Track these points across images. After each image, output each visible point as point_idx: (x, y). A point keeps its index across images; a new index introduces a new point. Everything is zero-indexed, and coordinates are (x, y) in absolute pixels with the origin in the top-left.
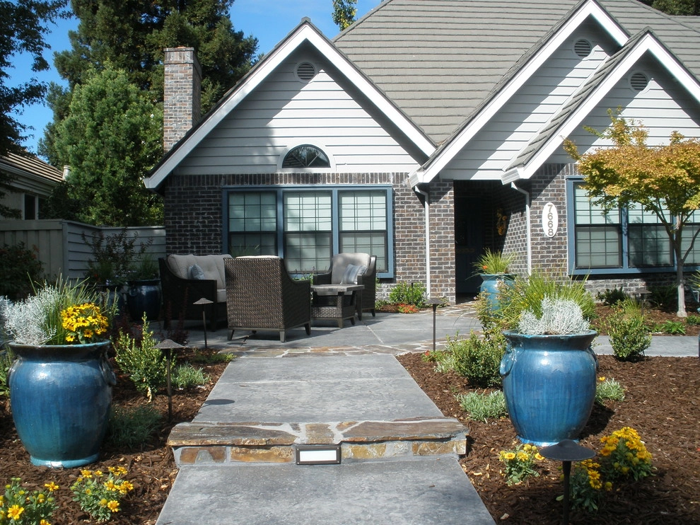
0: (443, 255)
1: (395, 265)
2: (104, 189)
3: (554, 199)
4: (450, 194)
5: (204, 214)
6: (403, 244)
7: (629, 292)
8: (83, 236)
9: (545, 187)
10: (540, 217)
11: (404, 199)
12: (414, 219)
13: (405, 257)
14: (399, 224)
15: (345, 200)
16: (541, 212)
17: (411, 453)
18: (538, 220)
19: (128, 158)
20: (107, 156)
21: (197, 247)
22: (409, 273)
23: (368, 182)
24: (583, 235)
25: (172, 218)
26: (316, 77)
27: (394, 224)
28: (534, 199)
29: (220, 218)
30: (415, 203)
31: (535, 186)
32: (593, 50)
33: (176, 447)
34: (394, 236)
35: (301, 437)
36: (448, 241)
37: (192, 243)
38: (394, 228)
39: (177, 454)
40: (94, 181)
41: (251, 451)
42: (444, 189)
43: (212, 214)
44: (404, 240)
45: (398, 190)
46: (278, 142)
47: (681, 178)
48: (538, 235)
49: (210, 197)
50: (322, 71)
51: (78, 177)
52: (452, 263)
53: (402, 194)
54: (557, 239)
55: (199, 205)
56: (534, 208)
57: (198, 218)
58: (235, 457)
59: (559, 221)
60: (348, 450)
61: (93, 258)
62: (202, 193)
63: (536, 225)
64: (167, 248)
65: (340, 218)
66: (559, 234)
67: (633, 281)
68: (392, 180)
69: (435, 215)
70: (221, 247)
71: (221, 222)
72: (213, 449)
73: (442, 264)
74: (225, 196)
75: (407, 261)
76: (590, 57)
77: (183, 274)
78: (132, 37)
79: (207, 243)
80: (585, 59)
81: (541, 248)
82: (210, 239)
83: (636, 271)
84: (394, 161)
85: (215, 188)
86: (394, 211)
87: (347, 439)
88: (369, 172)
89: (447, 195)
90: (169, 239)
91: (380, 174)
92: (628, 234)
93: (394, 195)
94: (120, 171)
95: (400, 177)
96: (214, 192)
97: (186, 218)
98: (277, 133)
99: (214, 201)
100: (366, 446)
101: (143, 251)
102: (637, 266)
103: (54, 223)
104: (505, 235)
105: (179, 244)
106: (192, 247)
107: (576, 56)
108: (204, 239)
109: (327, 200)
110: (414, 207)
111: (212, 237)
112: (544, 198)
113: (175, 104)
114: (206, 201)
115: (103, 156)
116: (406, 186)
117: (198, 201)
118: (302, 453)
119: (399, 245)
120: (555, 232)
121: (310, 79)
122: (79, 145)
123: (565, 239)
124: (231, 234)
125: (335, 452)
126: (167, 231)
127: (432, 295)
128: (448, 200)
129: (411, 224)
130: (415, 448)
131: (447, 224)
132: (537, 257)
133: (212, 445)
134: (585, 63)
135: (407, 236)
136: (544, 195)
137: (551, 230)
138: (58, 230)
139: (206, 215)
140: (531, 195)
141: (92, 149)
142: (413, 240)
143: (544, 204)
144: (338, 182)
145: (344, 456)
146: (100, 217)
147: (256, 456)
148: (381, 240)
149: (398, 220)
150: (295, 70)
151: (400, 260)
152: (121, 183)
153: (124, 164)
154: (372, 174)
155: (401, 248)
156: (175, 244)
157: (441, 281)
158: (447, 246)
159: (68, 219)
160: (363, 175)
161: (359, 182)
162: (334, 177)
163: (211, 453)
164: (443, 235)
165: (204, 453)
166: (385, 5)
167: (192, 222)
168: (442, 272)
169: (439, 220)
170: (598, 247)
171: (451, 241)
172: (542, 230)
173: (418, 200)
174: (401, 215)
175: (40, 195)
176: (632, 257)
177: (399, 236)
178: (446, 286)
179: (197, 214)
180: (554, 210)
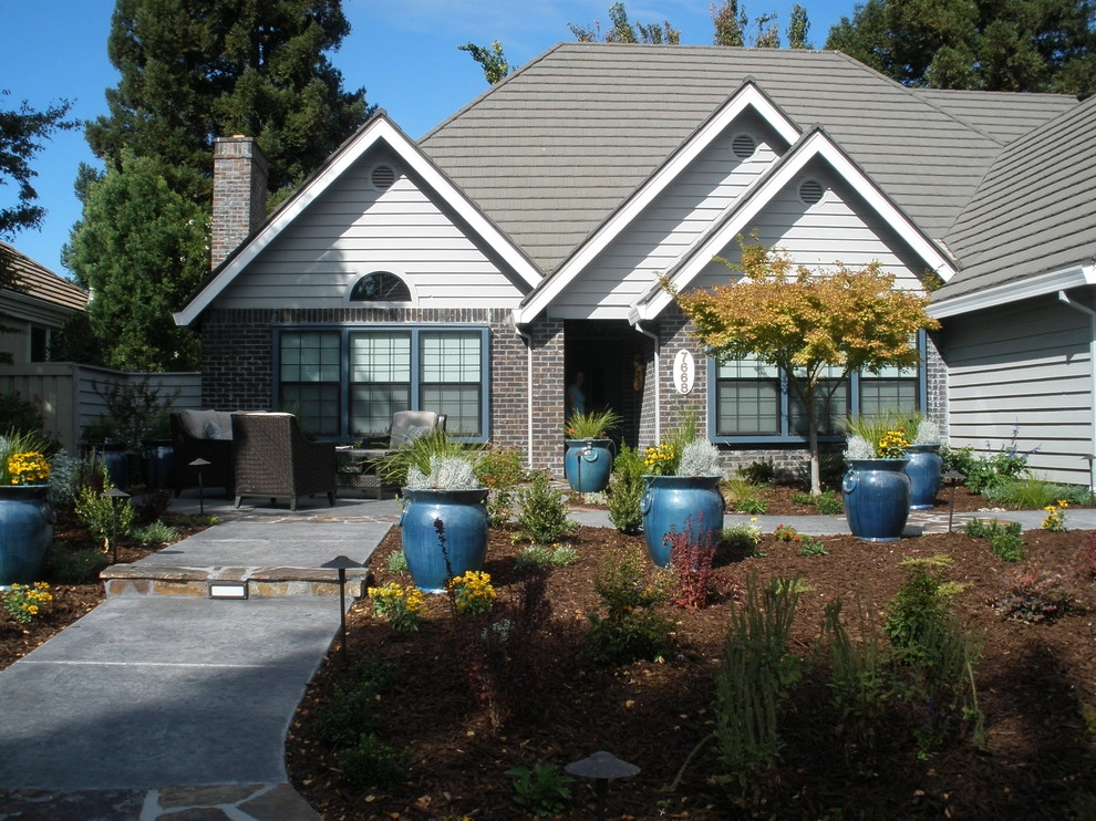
0: (548, 415)
1: (491, 428)
2: (136, 322)
3: (690, 345)
4: (560, 337)
5: (250, 358)
6: (502, 401)
7: (790, 467)
8: (94, 383)
9: (678, 329)
10: (671, 368)
11: (505, 342)
12: (517, 369)
13: (504, 417)
14: (497, 374)
15: (429, 343)
16: (672, 362)
17: (311, 594)
18: (668, 372)
19: (165, 280)
20: (137, 277)
21: (241, 401)
22: (510, 438)
23: (458, 320)
24: (726, 392)
25: (209, 364)
26: (396, 185)
27: (491, 374)
28: (664, 345)
29: (270, 363)
30: (520, 348)
31: (665, 329)
32: (757, 149)
33: (106, 580)
34: (491, 390)
35: (213, 574)
36: (555, 398)
37: (234, 395)
38: (491, 380)
39: (107, 585)
40: (123, 312)
41: (171, 585)
42: (551, 331)
43: (260, 358)
44: (503, 396)
45: (497, 331)
46: (349, 268)
47: (784, 326)
48: (667, 391)
49: (258, 336)
50: (403, 176)
51: (101, 306)
52: (559, 426)
53: (502, 336)
54: (694, 397)
55: (244, 347)
56: (663, 357)
57: (242, 364)
58: (157, 589)
59: (697, 373)
60: (254, 587)
61: (106, 412)
62: (248, 332)
63: (667, 379)
64: (203, 400)
65: (421, 366)
66: (696, 391)
67: (797, 453)
68: (489, 318)
69: (539, 364)
70: (271, 401)
71: (271, 369)
72: (137, 582)
73: (547, 426)
74: (275, 338)
75: (508, 422)
76: (752, 158)
77: (198, 433)
78: (194, 103)
79: (252, 395)
80: (746, 160)
81: (672, 408)
82: (256, 390)
83: (799, 439)
84: (492, 294)
85: (264, 326)
86: (491, 358)
87: (253, 577)
88: (461, 307)
89: (556, 339)
90: (205, 390)
91: (475, 310)
92: (789, 392)
93: (491, 336)
94: (155, 297)
95: (500, 314)
96: (264, 331)
97: (227, 364)
98: (348, 256)
99: (263, 342)
100: (270, 584)
101: (168, 404)
102: (801, 433)
103: (62, 368)
104: (642, 390)
105: (219, 396)
106: (234, 401)
107: (735, 157)
108: (249, 390)
109: (405, 342)
110: (518, 353)
111: (260, 387)
112: (676, 344)
113: (227, 212)
114: (253, 342)
115: (131, 278)
116: (507, 326)
117: (243, 342)
118: (214, 588)
119: (497, 401)
120: (690, 388)
121: (389, 187)
122: (101, 264)
123: (704, 397)
124: (282, 385)
125: (242, 588)
126: (203, 380)
127: (534, 465)
128: (557, 343)
129: (513, 374)
130: (315, 588)
131: (555, 375)
132: (666, 420)
133: (136, 578)
134: (746, 165)
135: (508, 390)
136: (677, 340)
137: (684, 385)
138: (68, 376)
139: (252, 360)
140: (660, 340)
141: (116, 269)
142: (515, 395)
143: (677, 351)
144: (420, 320)
145: (251, 593)
146: (131, 359)
147: (175, 590)
148: (473, 395)
149: (497, 369)
150: (369, 175)
151: (498, 421)
152: (158, 314)
153: (160, 288)
154: (464, 310)
155: (499, 406)
156: (213, 396)
157: (545, 449)
158: (554, 404)
159: (81, 362)
160: (453, 311)
161: (447, 320)
162: (415, 314)
163: (136, 586)
164: (548, 389)
165: (130, 584)
166: (517, 75)
167: (235, 369)
168: (547, 437)
169: (544, 370)
170: (749, 408)
171: (560, 398)
172: (673, 386)
173: (523, 344)
174: (501, 363)
175: (52, 327)
176: (795, 421)
177: (497, 390)
178: (552, 454)
179: (240, 358)
180: (690, 360)
